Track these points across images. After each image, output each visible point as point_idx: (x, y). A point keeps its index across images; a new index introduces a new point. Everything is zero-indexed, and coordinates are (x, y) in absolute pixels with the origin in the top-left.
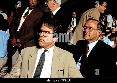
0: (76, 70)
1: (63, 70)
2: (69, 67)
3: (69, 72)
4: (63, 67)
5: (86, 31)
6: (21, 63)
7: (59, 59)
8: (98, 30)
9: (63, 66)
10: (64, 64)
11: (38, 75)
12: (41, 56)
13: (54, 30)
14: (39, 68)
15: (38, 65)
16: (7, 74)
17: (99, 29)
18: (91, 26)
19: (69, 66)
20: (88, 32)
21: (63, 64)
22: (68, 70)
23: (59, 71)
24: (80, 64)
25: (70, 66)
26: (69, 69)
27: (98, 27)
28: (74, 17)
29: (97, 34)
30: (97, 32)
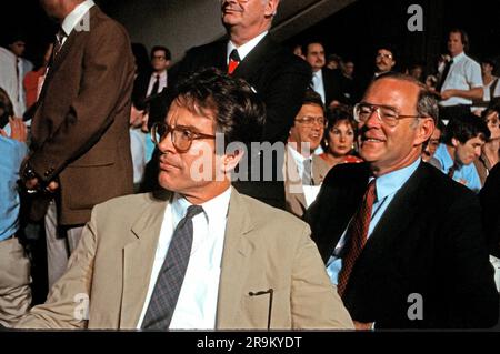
0: (322, 289)
1: (271, 291)
2: (293, 279)
3: (295, 301)
4: (268, 278)
5: (370, 124)
6: (89, 262)
7: (253, 246)
8: (422, 121)
9: (271, 275)
10: (272, 265)
11: (162, 314)
12: (176, 232)
13: (220, 124)
14: (167, 284)
15: (164, 270)
16: (33, 309)
17: (423, 117)
18: (390, 103)
19: (295, 275)
20: (378, 126)
21: (268, 265)
22: (289, 290)
23: (251, 294)
24: (338, 262)
25: (299, 274)
26: (292, 287)
27: (418, 109)
28: (318, 65)
29: (414, 137)
30: (415, 129)
